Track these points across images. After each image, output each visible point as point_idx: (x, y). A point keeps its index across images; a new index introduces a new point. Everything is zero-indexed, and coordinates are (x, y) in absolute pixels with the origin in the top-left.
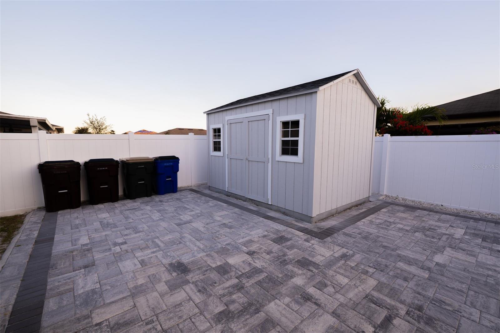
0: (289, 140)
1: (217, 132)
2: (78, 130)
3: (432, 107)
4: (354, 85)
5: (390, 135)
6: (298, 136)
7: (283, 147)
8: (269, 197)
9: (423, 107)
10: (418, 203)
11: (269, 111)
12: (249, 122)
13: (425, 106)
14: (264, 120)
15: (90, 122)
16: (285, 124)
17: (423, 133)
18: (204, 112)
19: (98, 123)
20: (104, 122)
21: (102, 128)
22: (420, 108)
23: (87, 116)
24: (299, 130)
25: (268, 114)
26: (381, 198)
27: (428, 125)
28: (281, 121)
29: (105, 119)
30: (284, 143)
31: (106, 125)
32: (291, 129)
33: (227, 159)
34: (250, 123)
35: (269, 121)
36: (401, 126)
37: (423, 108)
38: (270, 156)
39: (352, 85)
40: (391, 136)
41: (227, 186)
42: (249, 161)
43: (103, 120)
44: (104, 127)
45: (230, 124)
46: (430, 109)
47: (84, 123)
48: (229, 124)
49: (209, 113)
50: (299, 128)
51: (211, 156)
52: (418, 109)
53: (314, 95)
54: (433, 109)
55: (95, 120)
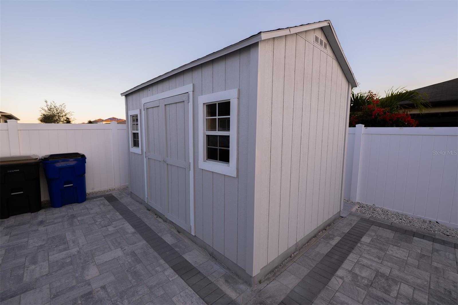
0: (217, 136)
1: (135, 119)
2: (43, 118)
3: (410, 91)
4: (322, 48)
5: (364, 125)
6: (228, 130)
7: (209, 147)
8: (192, 224)
9: (400, 92)
10: (405, 220)
11: (188, 88)
12: (165, 105)
13: (402, 90)
14: (183, 103)
15: (47, 109)
16: (211, 108)
17: (406, 123)
18: (121, 94)
19: (57, 110)
20: (63, 109)
21: (61, 115)
22: (395, 92)
23: (45, 103)
24: (229, 118)
25: (188, 92)
26: (354, 209)
27: (411, 113)
28: (204, 104)
29: (64, 106)
30: (210, 139)
31: (66, 112)
32: (218, 116)
33: (145, 159)
34: (167, 106)
35: (188, 103)
36: (378, 114)
37: (398, 93)
38: (191, 161)
39: (319, 46)
40: (365, 127)
41: (146, 196)
42: (167, 164)
43: (63, 107)
44: (64, 114)
45: (147, 109)
46: (407, 94)
47: (42, 110)
48: (145, 109)
49: (128, 95)
50: (229, 115)
51: (131, 152)
52: (392, 94)
53: (253, 51)
54: (411, 94)
55: (54, 107)
